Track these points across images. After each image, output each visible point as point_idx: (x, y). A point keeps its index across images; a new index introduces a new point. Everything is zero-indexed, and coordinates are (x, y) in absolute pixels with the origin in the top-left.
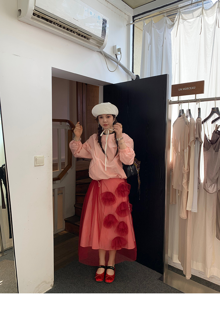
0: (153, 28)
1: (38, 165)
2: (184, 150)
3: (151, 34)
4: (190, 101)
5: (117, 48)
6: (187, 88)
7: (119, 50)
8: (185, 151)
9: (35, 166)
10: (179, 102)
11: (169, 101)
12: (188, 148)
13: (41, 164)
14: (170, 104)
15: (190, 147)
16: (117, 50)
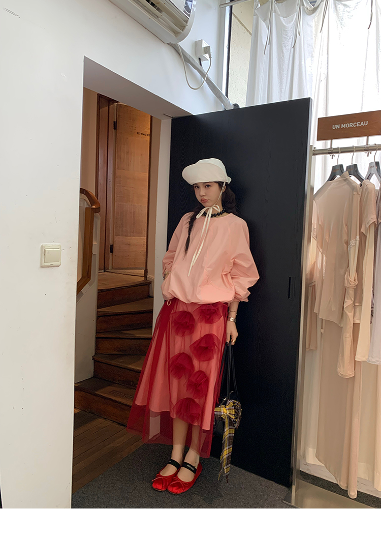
0: (274, 14)
1: (49, 264)
2: (347, 243)
3: (270, 26)
4: (356, 149)
5: (203, 47)
6: (351, 125)
7: (207, 50)
8: (352, 242)
9: (42, 267)
10: (332, 152)
11: (313, 149)
12: (358, 237)
13: (55, 264)
14: (314, 154)
15: (363, 237)
16: (203, 50)
